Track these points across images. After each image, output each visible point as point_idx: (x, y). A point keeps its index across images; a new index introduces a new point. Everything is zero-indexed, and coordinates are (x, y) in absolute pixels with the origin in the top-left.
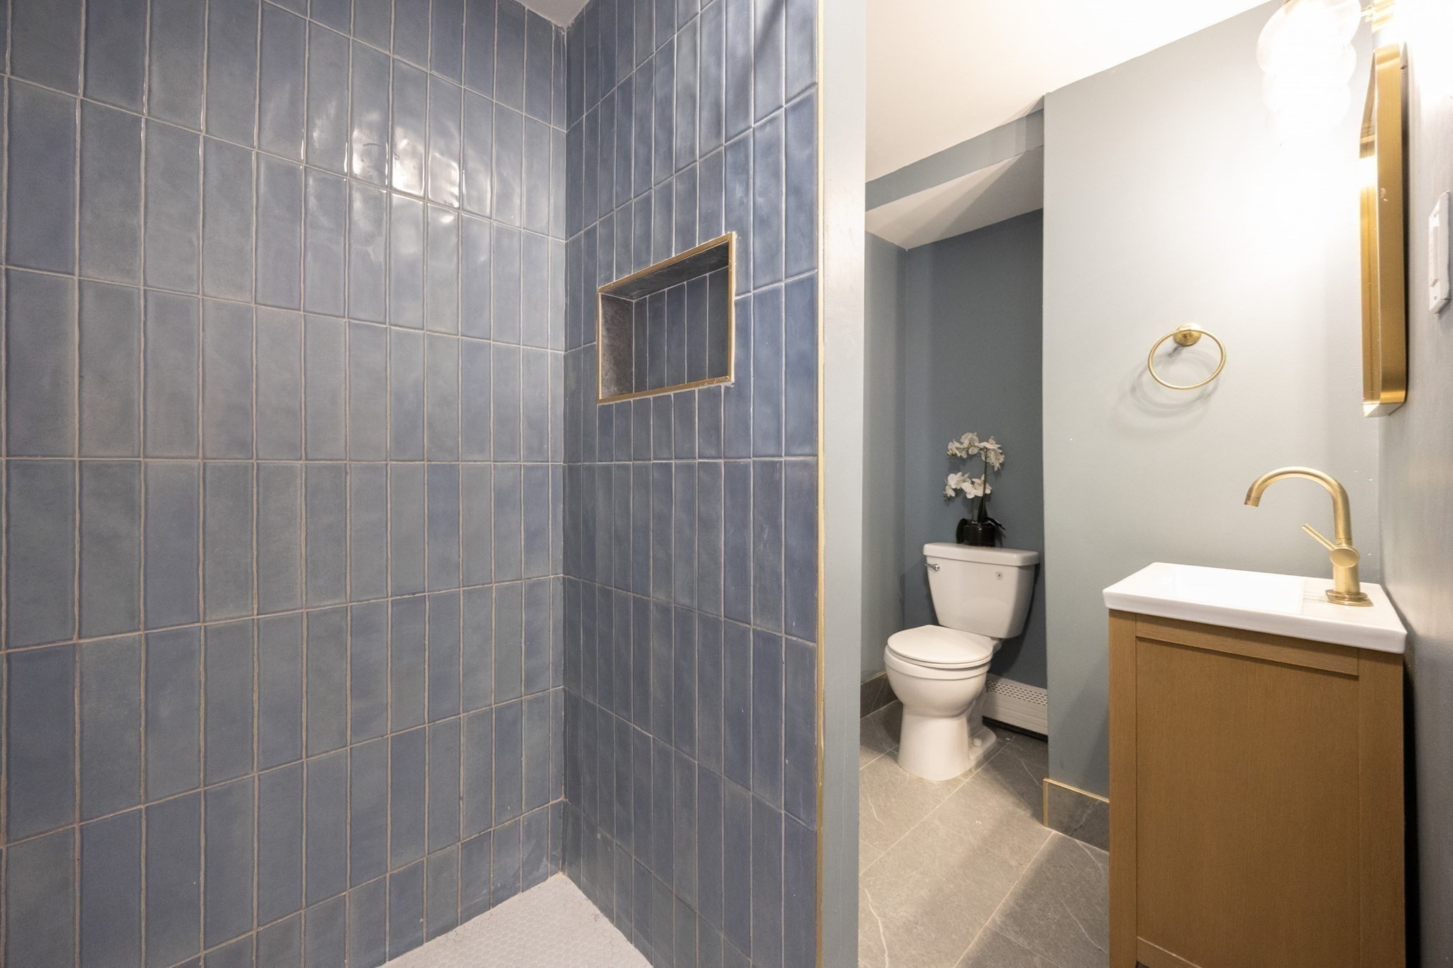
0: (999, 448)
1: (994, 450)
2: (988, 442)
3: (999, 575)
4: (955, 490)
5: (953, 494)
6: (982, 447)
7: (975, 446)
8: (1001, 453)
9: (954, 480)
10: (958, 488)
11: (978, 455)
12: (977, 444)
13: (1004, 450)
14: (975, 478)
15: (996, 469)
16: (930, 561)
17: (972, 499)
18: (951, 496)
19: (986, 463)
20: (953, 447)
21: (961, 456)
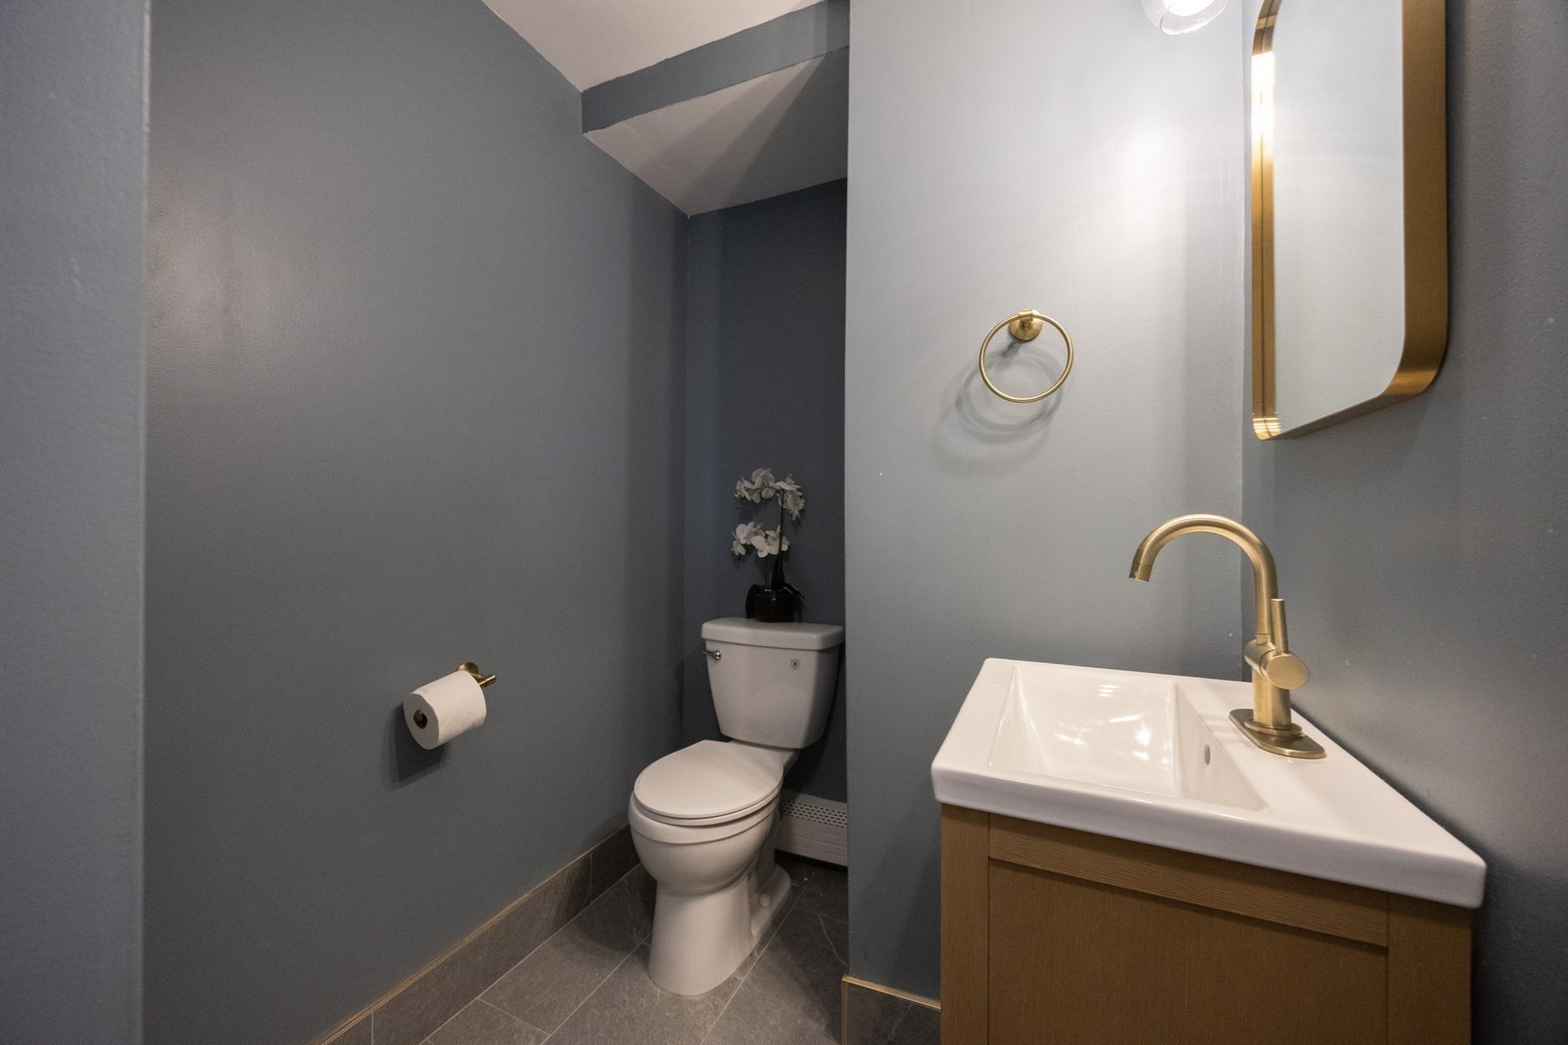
0: (799, 490)
1: (791, 492)
2: (785, 481)
3: (795, 664)
4: (745, 546)
5: (743, 552)
6: (779, 488)
7: (769, 487)
8: (801, 497)
9: (742, 532)
10: (748, 543)
11: (774, 499)
12: (771, 484)
13: (803, 491)
14: (769, 530)
15: (794, 519)
16: (709, 646)
17: (766, 557)
18: (740, 554)
19: (782, 508)
20: (743, 488)
21: (752, 500)
